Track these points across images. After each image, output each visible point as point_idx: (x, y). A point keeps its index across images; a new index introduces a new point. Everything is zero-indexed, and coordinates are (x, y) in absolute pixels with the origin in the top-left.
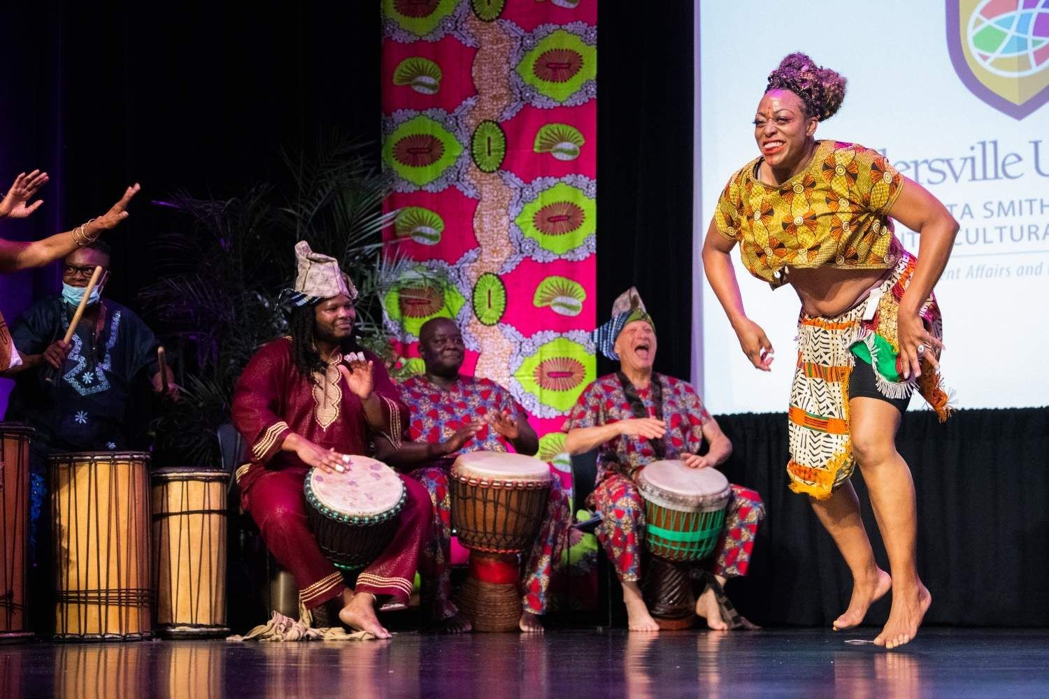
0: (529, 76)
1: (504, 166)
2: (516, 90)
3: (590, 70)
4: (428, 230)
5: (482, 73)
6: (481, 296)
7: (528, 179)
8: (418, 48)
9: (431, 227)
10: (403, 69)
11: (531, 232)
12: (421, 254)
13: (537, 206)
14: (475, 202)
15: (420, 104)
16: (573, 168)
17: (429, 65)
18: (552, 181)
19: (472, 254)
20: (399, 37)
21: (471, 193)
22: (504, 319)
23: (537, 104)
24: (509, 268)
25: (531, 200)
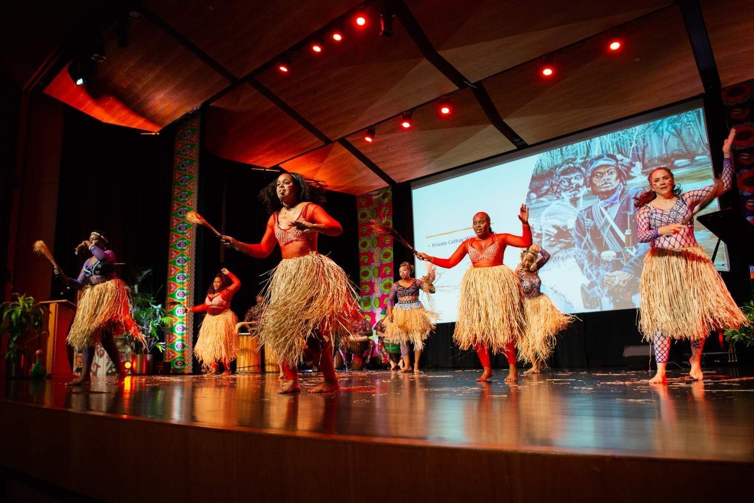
0: (382, 258)
1: (379, 276)
2: (381, 261)
3: (392, 256)
4: (367, 289)
5: (375, 258)
6: (376, 302)
7: (382, 278)
8: (364, 254)
9: (368, 289)
10: (362, 258)
11: (383, 289)
12: (366, 294)
13: (384, 283)
14: (374, 283)
15: (365, 264)
16: (390, 275)
17: (366, 257)
18: (386, 278)
19: (374, 294)
20: (362, 252)
21: (373, 282)
22: (379, 307)
23: (383, 263)
24: (380, 296)
25: (383, 282)
